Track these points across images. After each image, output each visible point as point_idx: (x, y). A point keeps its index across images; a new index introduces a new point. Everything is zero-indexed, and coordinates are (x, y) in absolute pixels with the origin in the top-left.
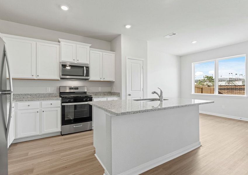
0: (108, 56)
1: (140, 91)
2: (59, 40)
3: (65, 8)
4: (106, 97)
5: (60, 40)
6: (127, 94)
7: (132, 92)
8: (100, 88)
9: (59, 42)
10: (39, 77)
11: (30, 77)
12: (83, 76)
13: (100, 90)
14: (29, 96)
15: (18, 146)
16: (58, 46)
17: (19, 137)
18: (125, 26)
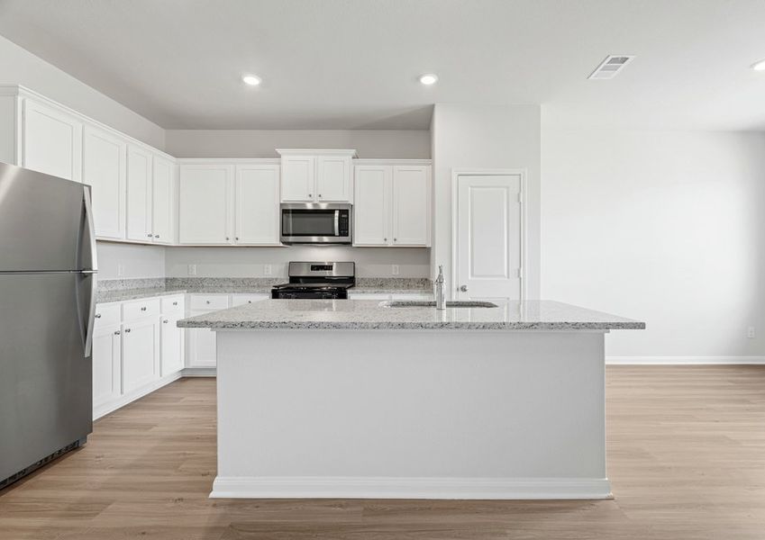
0: (408, 174)
1: (508, 277)
2: (276, 152)
3: (252, 81)
4: (388, 293)
5: (279, 151)
6: (454, 287)
7: (474, 279)
8: (396, 268)
9: (279, 156)
10: (238, 241)
11: (223, 242)
12: (334, 235)
13: (396, 272)
14: (231, 284)
15: (189, 383)
16: (277, 167)
17: (192, 365)
18: (418, 79)
